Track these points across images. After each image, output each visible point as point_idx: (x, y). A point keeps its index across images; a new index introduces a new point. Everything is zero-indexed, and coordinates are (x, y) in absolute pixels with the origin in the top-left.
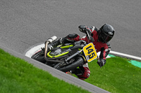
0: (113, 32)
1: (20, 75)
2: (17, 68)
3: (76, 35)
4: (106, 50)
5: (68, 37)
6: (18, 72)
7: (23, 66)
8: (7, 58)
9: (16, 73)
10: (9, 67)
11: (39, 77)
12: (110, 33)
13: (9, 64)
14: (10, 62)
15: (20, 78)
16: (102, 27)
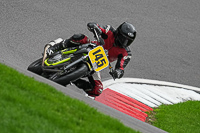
0: (135, 33)
1: (78, 124)
2: (74, 114)
3: (83, 36)
4: (125, 58)
5: (73, 38)
6: (75, 119)
7: (83, 111)
8: (60, 99)
9: (72, 122)
10: (63, 112)
11: (105, 127)
12: (131, 34)
13: (62, 108)
14: (65, 104)
15: (78, 128)
16: (121, 26)
